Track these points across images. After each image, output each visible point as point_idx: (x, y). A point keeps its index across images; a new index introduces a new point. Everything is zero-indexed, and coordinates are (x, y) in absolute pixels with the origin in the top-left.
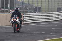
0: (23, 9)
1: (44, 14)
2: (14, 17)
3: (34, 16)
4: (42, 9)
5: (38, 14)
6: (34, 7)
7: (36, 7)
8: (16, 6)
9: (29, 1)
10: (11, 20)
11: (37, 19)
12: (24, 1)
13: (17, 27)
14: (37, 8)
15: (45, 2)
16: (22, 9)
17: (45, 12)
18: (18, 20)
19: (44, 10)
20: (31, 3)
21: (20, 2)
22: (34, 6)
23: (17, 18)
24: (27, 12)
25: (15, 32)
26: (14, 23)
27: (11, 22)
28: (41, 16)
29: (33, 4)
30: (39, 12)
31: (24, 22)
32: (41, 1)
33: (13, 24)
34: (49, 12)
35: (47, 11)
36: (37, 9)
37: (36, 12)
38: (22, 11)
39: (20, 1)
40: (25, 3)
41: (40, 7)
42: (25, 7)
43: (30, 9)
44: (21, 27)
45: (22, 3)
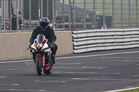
0: (72, 21)
1: (118, 31)
2: (37, 40)
3: (96, 36)
4: (115, 21)
5: (105, 32)
6: (97, 16)
7: (101, 17)
8: (57, 15)
9: (85, 3)
10: (30, 47)
11: (104, 43)
12: (74, 3)
13: (44, 62)
14: (104, 18)
15: (122, 4)
16: (70, 21)
17: (122, 27)
18: (46, 45)
19: (119, 23)
20: (90, 7)
21: (66, 5)
22: (98, 13)
23: (45, 41)
24: (81, 27)
25: (39, 74)
26: (38, 53)
27: (31, 51)
28: (113, 36)
29: (94, 8)
30: (108, 28)
31: (74, 49)
32: (113, 4)
33: (34, 54)
34: (130, 27)
35: (125, 25)
36: (104, 21)
37: (100, 28)
38: (70, 26)
39: (65, 3)
40: (76, 8)
41: (111, 17)
42: (77, 17)
43: (88, 20)
44: (54, 63)
45: (69, 8)
